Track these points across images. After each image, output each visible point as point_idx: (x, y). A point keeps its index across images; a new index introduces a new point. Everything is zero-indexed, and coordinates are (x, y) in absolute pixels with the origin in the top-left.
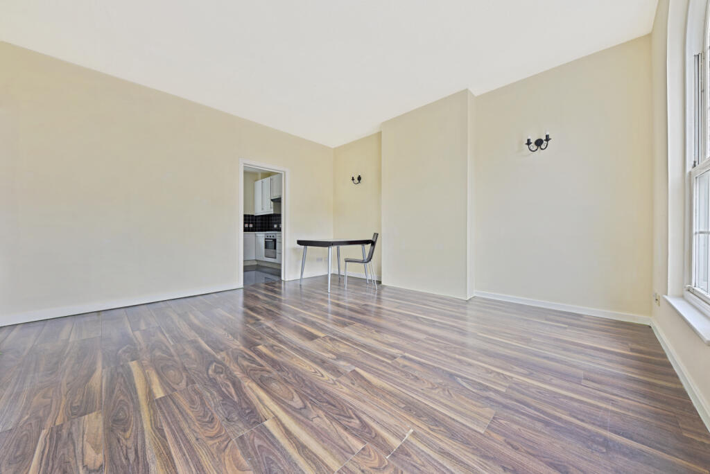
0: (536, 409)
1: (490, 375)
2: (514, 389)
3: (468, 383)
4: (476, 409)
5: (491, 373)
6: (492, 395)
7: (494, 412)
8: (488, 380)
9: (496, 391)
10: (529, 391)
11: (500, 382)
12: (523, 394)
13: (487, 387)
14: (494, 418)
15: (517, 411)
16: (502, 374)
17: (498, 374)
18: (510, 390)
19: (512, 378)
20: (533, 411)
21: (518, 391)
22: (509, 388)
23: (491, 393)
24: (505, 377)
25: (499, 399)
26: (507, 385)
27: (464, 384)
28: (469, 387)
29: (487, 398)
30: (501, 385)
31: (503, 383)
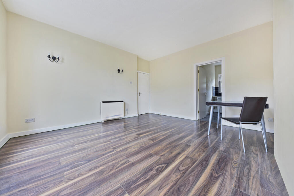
0: (46, 178)
1: (77, 174)
2: (61, 178)
3: (81, 164)
4: (68, 161)
5: (78, 175)
6: (67, 168)
7: (61, 165)
8: (76, 171)
9: (67, 170)
10: (53, 183)
11: (69, 175)
12: (55, 179)
13: (73, 169)
14: (60, 164)
15: (53, 171)
16: (73, 180)
17: (75, 178)
18: (62, 175)
19: (67, 182)
20: (47, 176)
21: (58, 179)
22: (63, 176)
23: (69, 168)
24: (70, 179)
25: (64, 169)
26: (65, 177)
27: (81, 163)
28: (78, 163)
29: (68, 166)
30: (68, 174)
31: (68, 176)
